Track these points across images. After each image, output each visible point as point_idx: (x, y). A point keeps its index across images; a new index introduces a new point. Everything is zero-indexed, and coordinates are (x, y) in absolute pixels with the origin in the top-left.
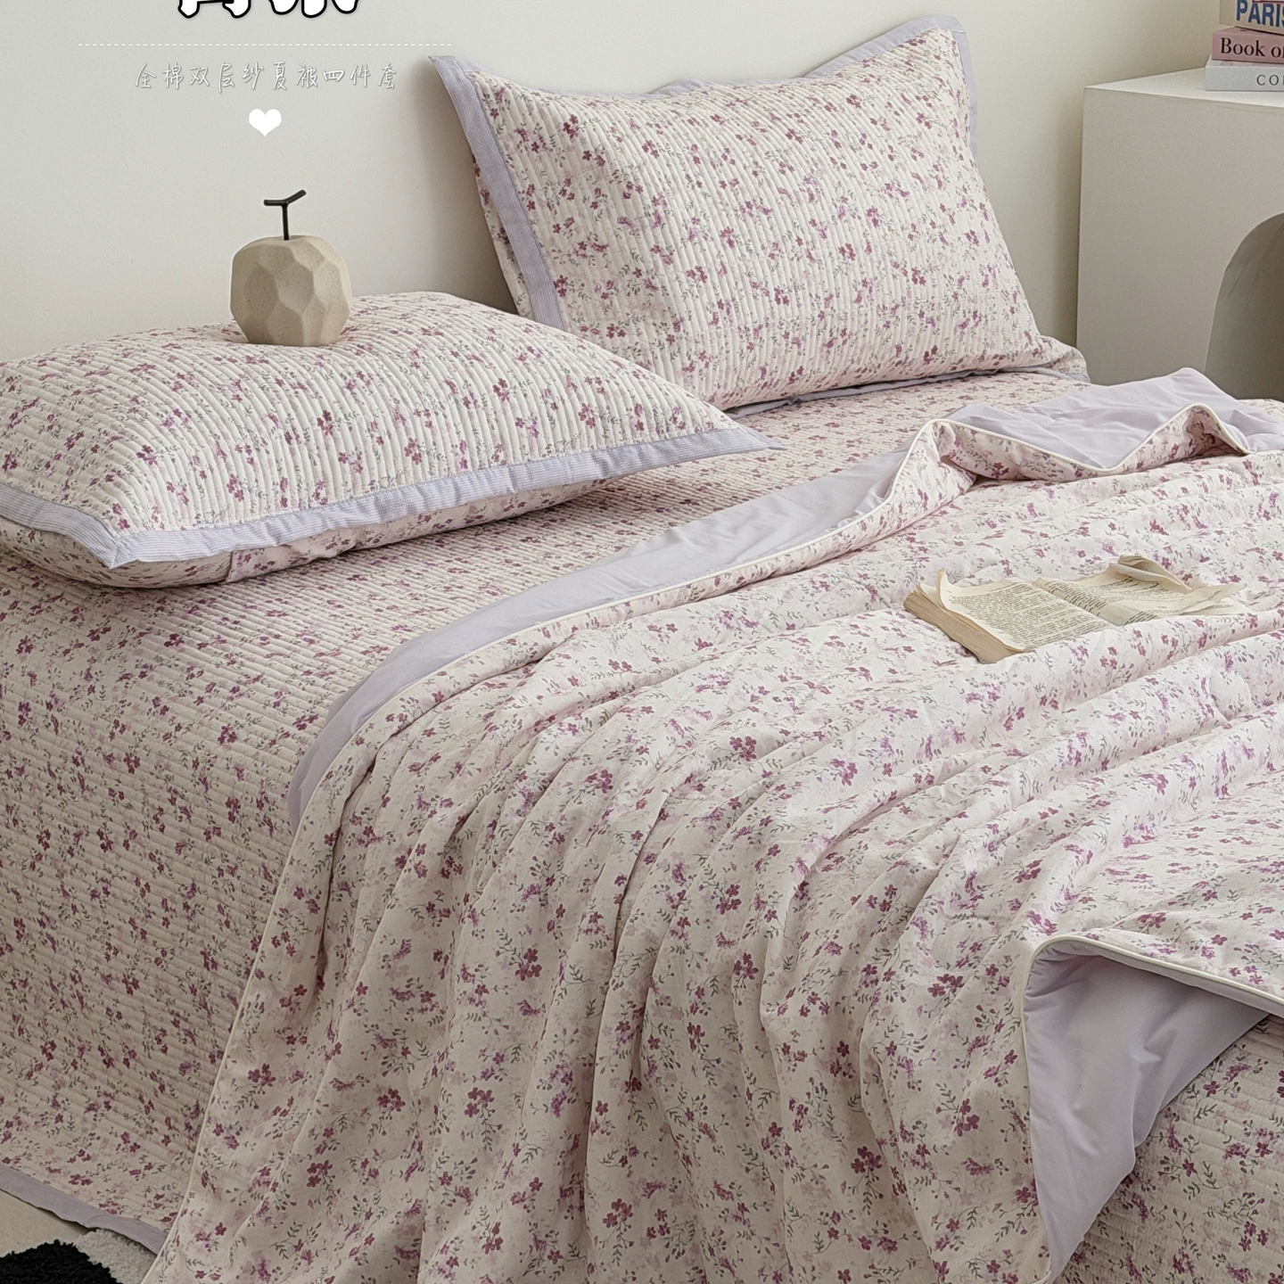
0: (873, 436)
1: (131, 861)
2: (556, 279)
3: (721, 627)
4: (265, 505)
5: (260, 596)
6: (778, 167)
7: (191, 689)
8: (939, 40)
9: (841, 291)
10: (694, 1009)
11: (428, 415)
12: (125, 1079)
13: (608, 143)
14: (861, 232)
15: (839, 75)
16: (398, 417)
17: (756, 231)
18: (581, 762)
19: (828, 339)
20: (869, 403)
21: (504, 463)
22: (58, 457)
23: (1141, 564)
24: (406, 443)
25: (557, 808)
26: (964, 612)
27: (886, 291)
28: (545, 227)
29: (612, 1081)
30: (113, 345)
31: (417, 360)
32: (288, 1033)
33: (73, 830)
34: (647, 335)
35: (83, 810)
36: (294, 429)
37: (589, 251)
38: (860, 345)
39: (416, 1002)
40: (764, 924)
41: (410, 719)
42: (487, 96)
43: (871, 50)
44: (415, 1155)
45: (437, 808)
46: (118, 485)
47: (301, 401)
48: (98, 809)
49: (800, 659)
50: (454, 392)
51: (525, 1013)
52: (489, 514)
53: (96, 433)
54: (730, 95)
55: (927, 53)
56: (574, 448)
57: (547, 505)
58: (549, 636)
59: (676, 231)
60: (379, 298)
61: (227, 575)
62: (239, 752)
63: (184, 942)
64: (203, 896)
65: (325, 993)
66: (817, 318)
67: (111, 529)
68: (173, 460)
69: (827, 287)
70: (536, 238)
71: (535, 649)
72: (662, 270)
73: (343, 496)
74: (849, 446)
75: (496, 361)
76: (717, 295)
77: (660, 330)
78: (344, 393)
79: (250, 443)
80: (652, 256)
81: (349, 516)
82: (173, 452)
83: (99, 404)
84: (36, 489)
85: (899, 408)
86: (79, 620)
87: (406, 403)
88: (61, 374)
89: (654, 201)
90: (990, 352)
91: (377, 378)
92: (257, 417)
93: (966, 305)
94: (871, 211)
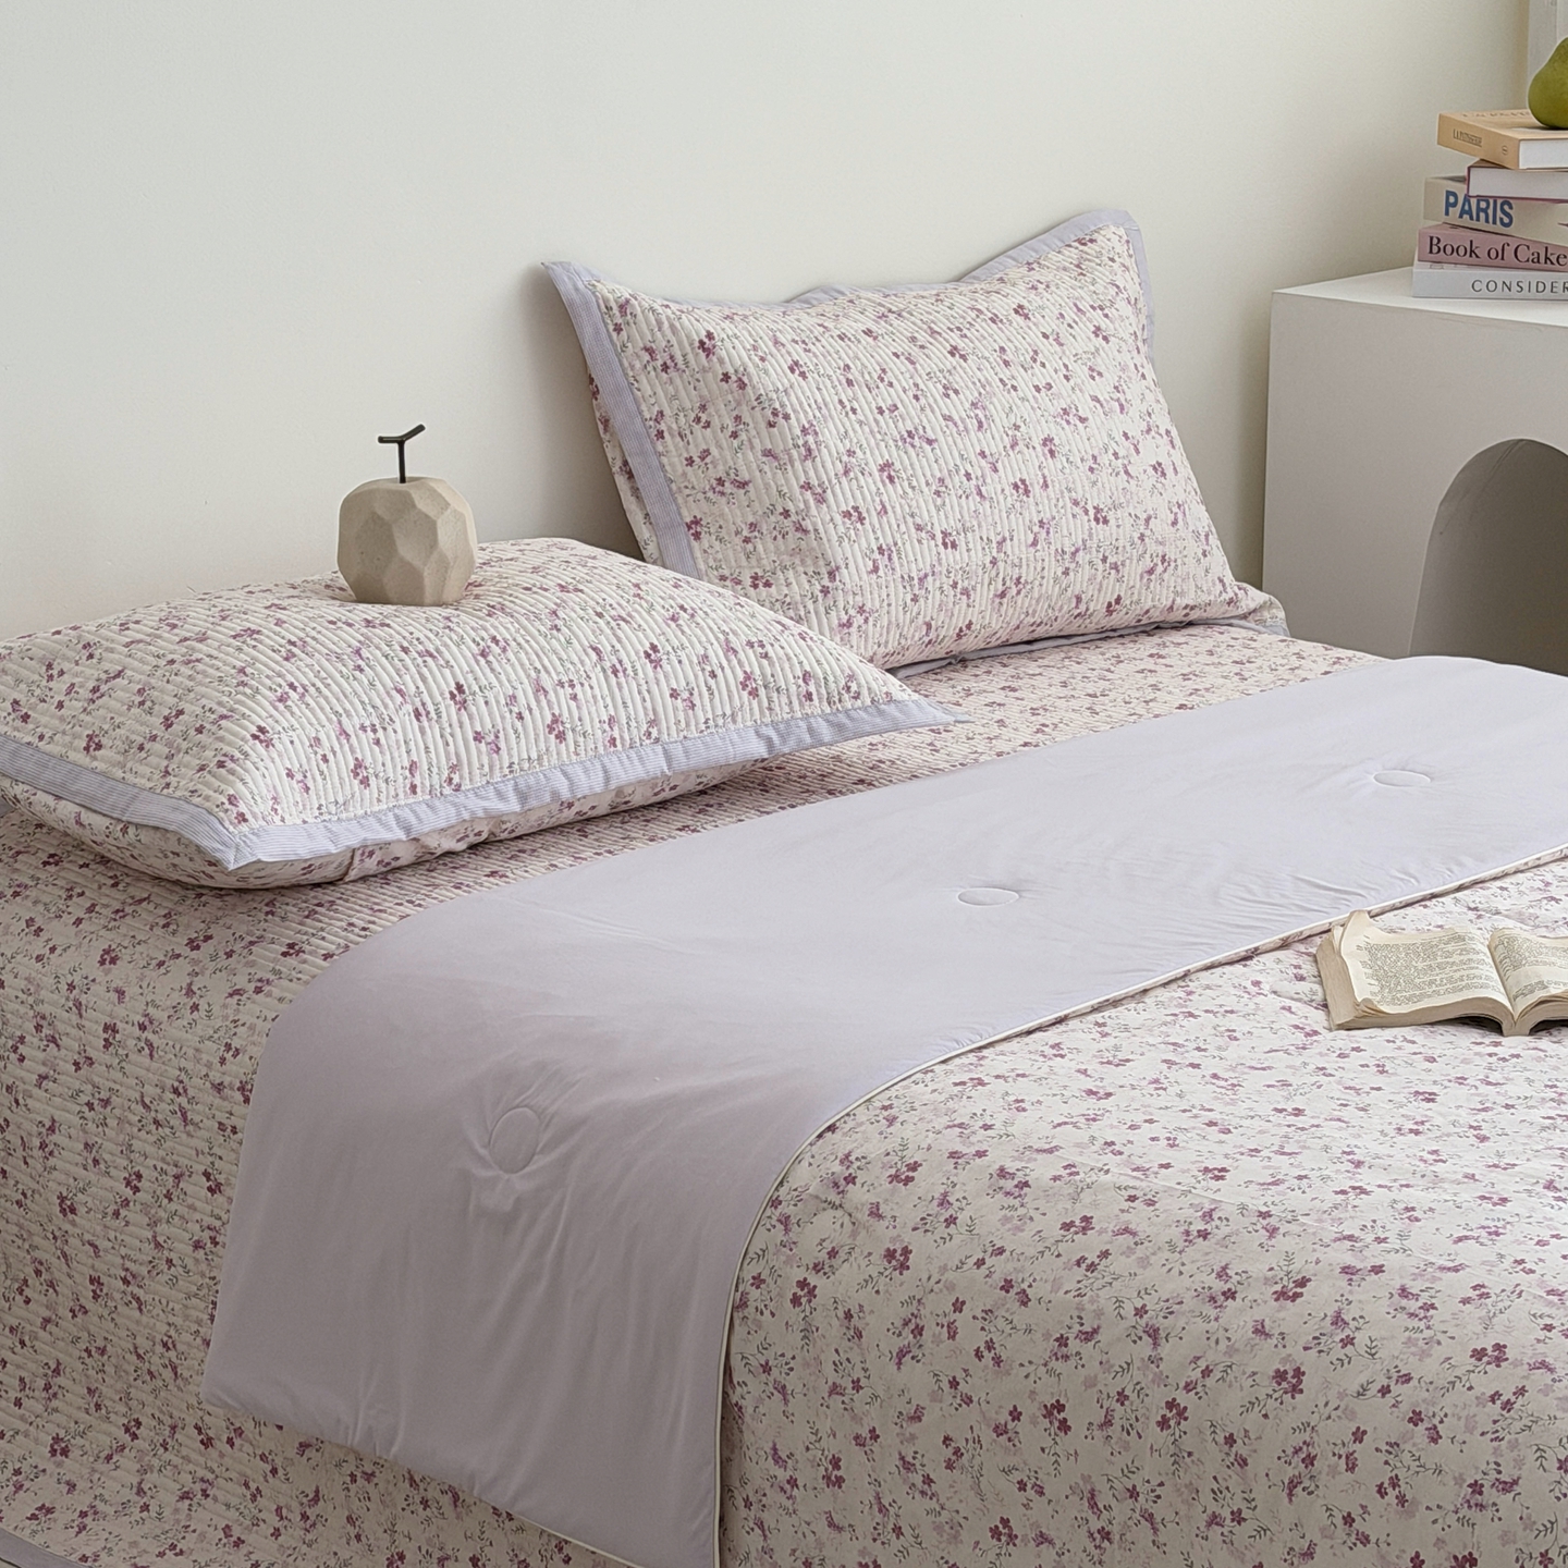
0: (1059, 703)
2: (688, 520)
4: (392, 793)
5: (386, 896)
6: (942, 390)
8: (1111, 239)
9: (1015, 533)
11: (572, 686)
12: (228, 1461)
13: (750, 365)
14: (1037, 464)
15: (1001, 280)
16: (539, 689)
17: (920, 465)
19: (1001, 588)
20: (1046, 662)
21: (657, 740)
22: (153, 738)
24: (549, 719)
27: (1065, 533)
28: (676, 460)
30: (206, 604)
31: (557, 622)
33: (173, 1171)
34: (798, 585)
35: (185, 1148)
36: (423, 704)
37: (728, 488)
38: (1036, 595)
42: (609, 309)
43: (1036, 251)
46: (232, 772)
47: (431, 672)
48: (204, 1147)
50: (600, 659)
52: (637, 800)
53: (199, 711)
54: (881, 305)
55: (1099, 255)
56: (734, 721)
57: (701, 787)
59: (829, 465)
60: (497, 546)
61: (346, 873)
66: (988, 565)
67: (227, 824)
68: (292, 742)
69: (999, 529)
70: (665, 471)
72: (814, 511)
73: (479, 781)
74: (1033, 714)
75: (646, 622)
76: (877, 539)
77: (813, 581)
78: (477, 662)
79: (376, 722)
80: (802, 494)
81: (486, 804)
82: (291, 733)
83: (200, 676)
84: (128, 776)
85: (1083, 668)
86: (173, 927)
87: (547, 672)
88: (148, 639)
89: (804, 430)
90: (1180, 602)
91: (513, 643)
92: (382, 691)
93: (1153, 548)
94: (1047, 441)
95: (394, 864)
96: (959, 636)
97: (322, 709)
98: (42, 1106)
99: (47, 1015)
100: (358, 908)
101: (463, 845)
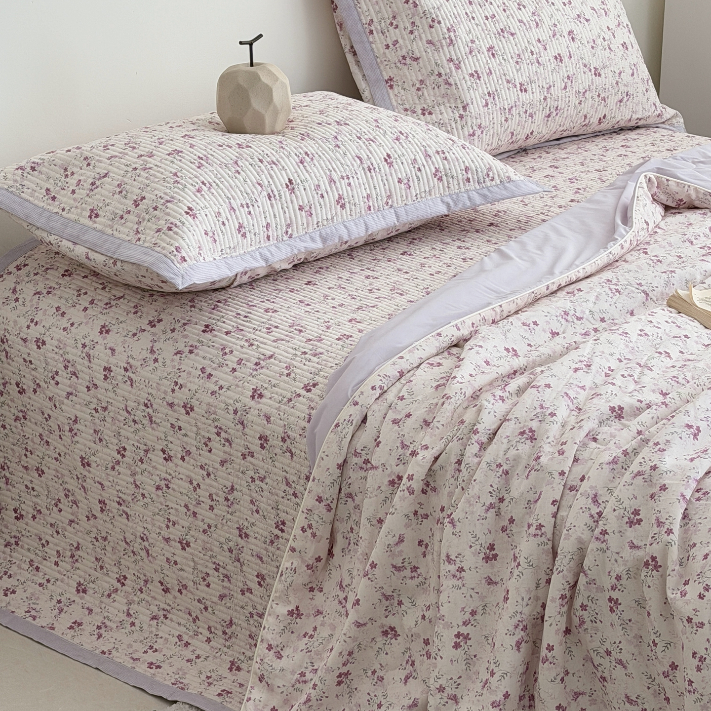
1: (186, 469)
2: (386, 78)
3: (563, 321)
4: (258, 241)
5: (254, 296)
6: (517, 6)
7: (226, 362)
9: (555, 83)
10: (613, 588)
11: (348, 179)
12: (178, 601)
14: (566, 46)
16: (332, 181)
17: (507, 47)
18: (513, 422)
19: (548, 113)
21: (391, 206)
22: (129, 212)
24: (337, 198)
25: (502, 453)
27: (580, 82)
28: (380, 45)
29: (556, 631)
30: (149, 135)
31: (338, 143)
32: (310, 586)
33: (144, 447)
34: (447, 114)
35: (151, 436)
36: (272, 191)
37: (408, 61)
38: (565, 116)
39: (407, 573)
40: (665, 537)
41: (386, 388)
44: (409, 668)
45: (419, 451)
47: (275, 173)
48: (162, 436)
49: (627, 346)
50: (362, 163)
51: (489, 584)
52: (378, 238)
53: (154, 197)
56: (430, 195)
58: (459, 329)
59: (462, 48)
61: (232, 284)
62: (267, 405)
63: (224, 521)
64: (239, 493)
65: (335, 561)
66: (542, 100)
67: (176, 263)
68: (206, 215)
69: (548, 81)
70: (374, 52)
71: (453, 339)
72: (454, 73)
73: (301, 232)
74: (572, 182)
75: (383, 141)
76: (487, 88)
77: (455, 111)
78: (299, 167)
79: (249, 202)
80: (448, 64)
81: (306, 245)
82: (205, 210)
83: (152, 178)
84: (115, 233)
85: (589, 154)
86: (139, 313)
87: (335, 171)
88: (121, 155)
89: (448, 30)
90: (635, 117)
91: (317, 156)
92: (251, 185)
93: (622, 88)
94: (570, 32)
95: (256, 277)
96: (527, 138)
97: (220, 196)
98: (69, 409)
99: (71, 360)
100: (240, 303)
101: (291, 266)
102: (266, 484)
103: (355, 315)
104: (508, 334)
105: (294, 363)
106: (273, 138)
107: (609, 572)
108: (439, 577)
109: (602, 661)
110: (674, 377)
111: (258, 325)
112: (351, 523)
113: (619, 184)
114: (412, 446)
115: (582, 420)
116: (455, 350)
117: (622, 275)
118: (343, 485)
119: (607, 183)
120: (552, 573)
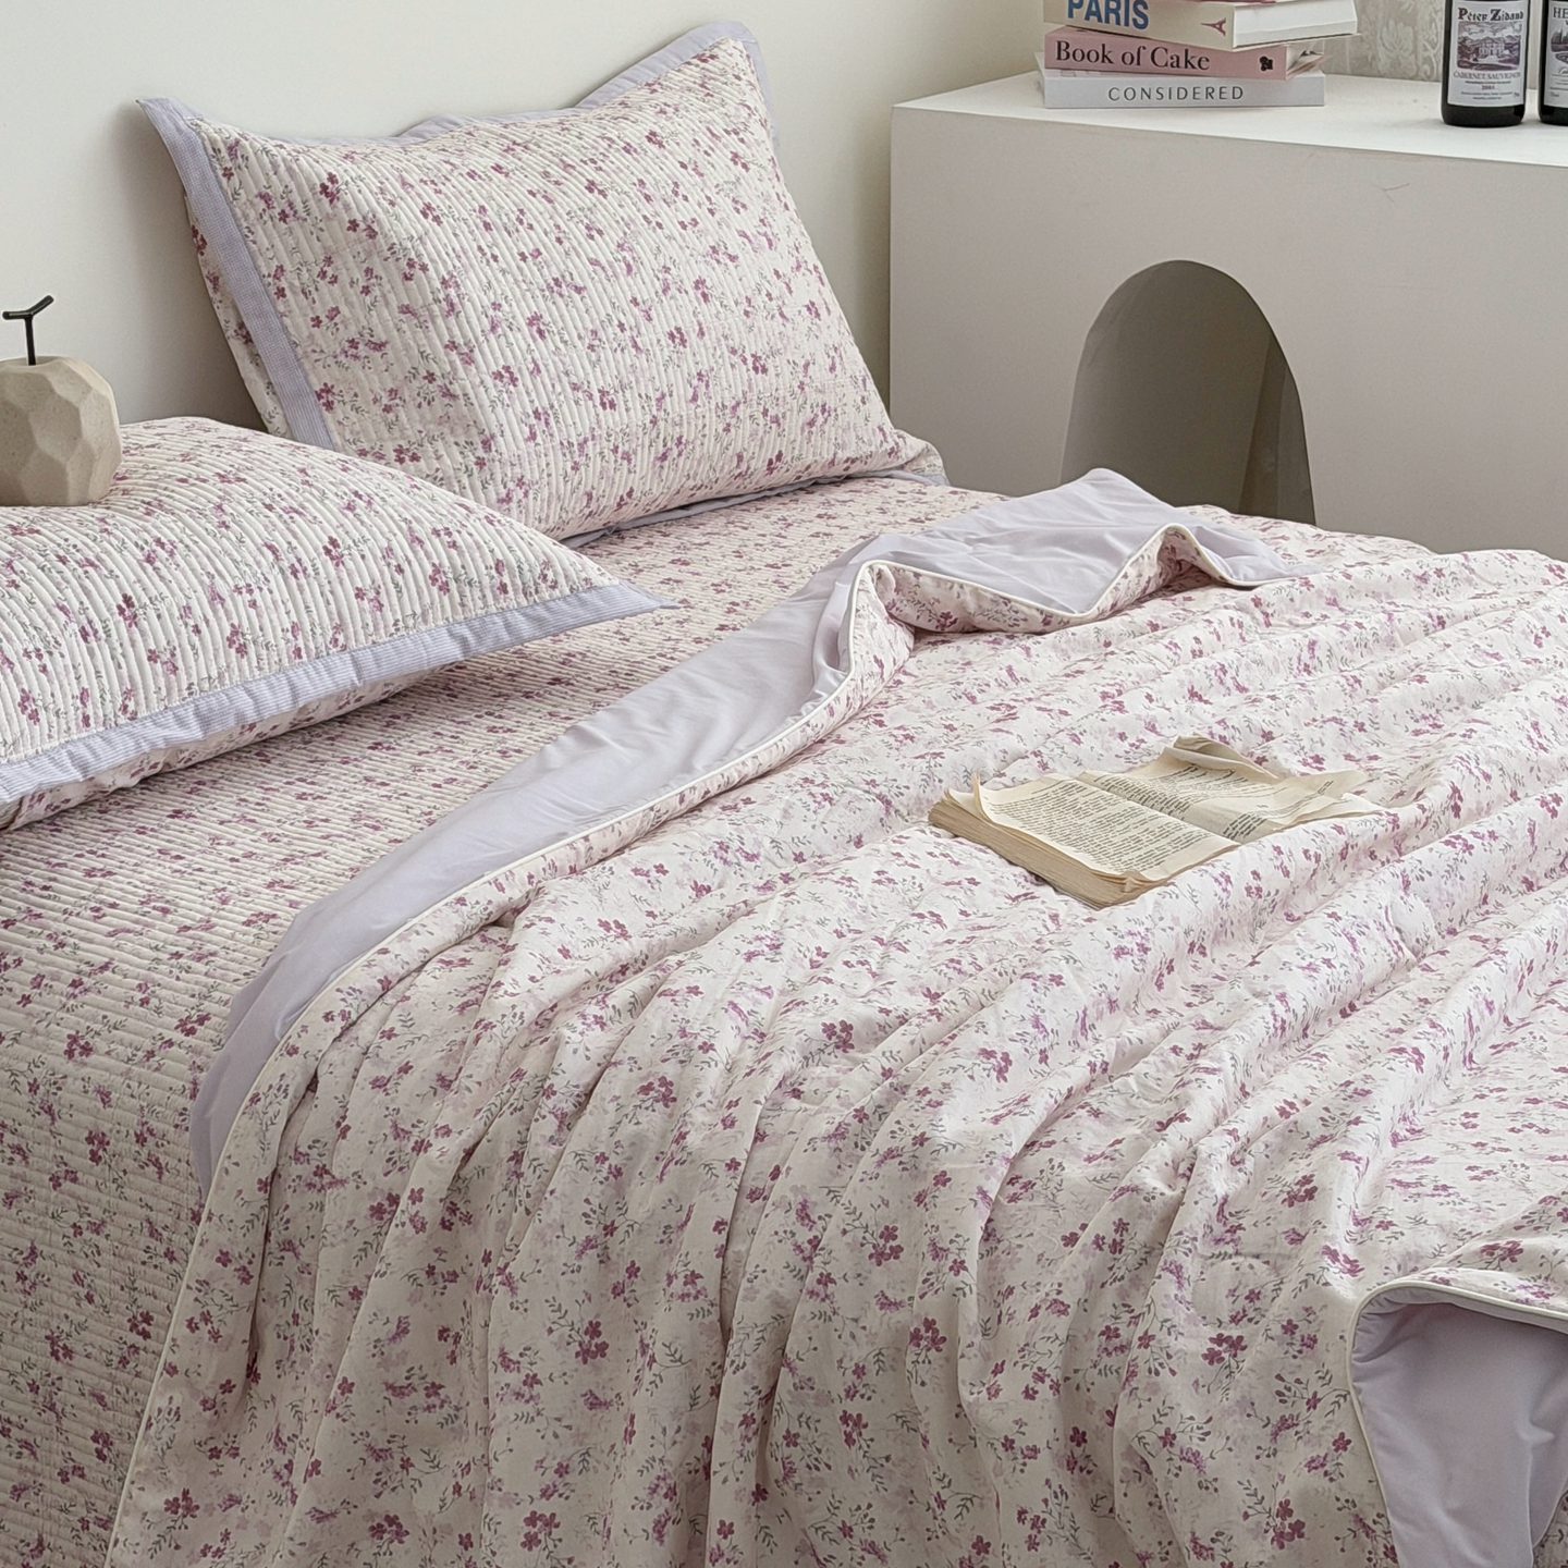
2: (317, 388)
3: (718, 864)
4: (64, 727)
5: (61, 846)
6: (585, 232)
7: (9, 984)
9: (673, 388)
10: (851, 1393)
11: (250, 591)
13: (379, 210)
14: (691, 311)
15: (623, 104)
16: (215, 597)
17: (570, 318)
18: (626, 1067)
19: (661, 450)
21: (344, 648)
23: (1207, 748)
24: (228, 633)
25: (606, 1132)
26: (1016, 825)
27: (725, 385)
28: (300, 320)
29: (737, 1493)
31: (225, 518)
32: (212, 1444)
34: (451, 459)
36: (90, 622)
37: (362, 350)
38: (697, 456)
39: (419, 1398)
40: (951, 1279)
41: (354, 1016)
42: (217, 151)
43: (654, 71)
45: (432, 1139)
47: (94, 583)
49: (853, 905)
50: (277, 558)
51: (592, 1406)
54: (504, 136)
56: (426, 622)
58: (503, 890)
59: (474, 321)
61: (12, 821)
62: (99, 1068)
63: (19, 1324)
64: (49, 1263)
65: (262, 1389)
66: (648, 425)
69: (657, 385)
70: (288, 335)
71: (490, 908)
72: (461, 373)
73: (156, 707)
74: (718, 592)
75: (319, 512)
76: (532, 401)
77: (467, 452)
78: (144, 569)
79: (40, 645)
80: (447, 355)
81: (166, 732)
87: (222, 577)
89: (444, 282)
90: (842, 455)
91: (180, 546)
92: (43, 610)
93: (813, 397)
94: (699, 283)
95: (64, 807)
96: (620, 503)
100: (31, 862)
101: (136, 780)
102: (107, 1236)
103: (279, 874)
104: (605, 893)
105: (157, 976)
106: (86, 512)
107: (841, 1361)
108: (486, 1401)
109: (833, 1549)
110: (952, 961)
111: (74, 905)
112: (294, 1305)
113: (818, 589)
114: (416, 1131)
115: (769, 1054)
116: (494, 933)
117: (832, 767)
118: (273, 1225)
119: (793, 590)
120: (723, 1373)
